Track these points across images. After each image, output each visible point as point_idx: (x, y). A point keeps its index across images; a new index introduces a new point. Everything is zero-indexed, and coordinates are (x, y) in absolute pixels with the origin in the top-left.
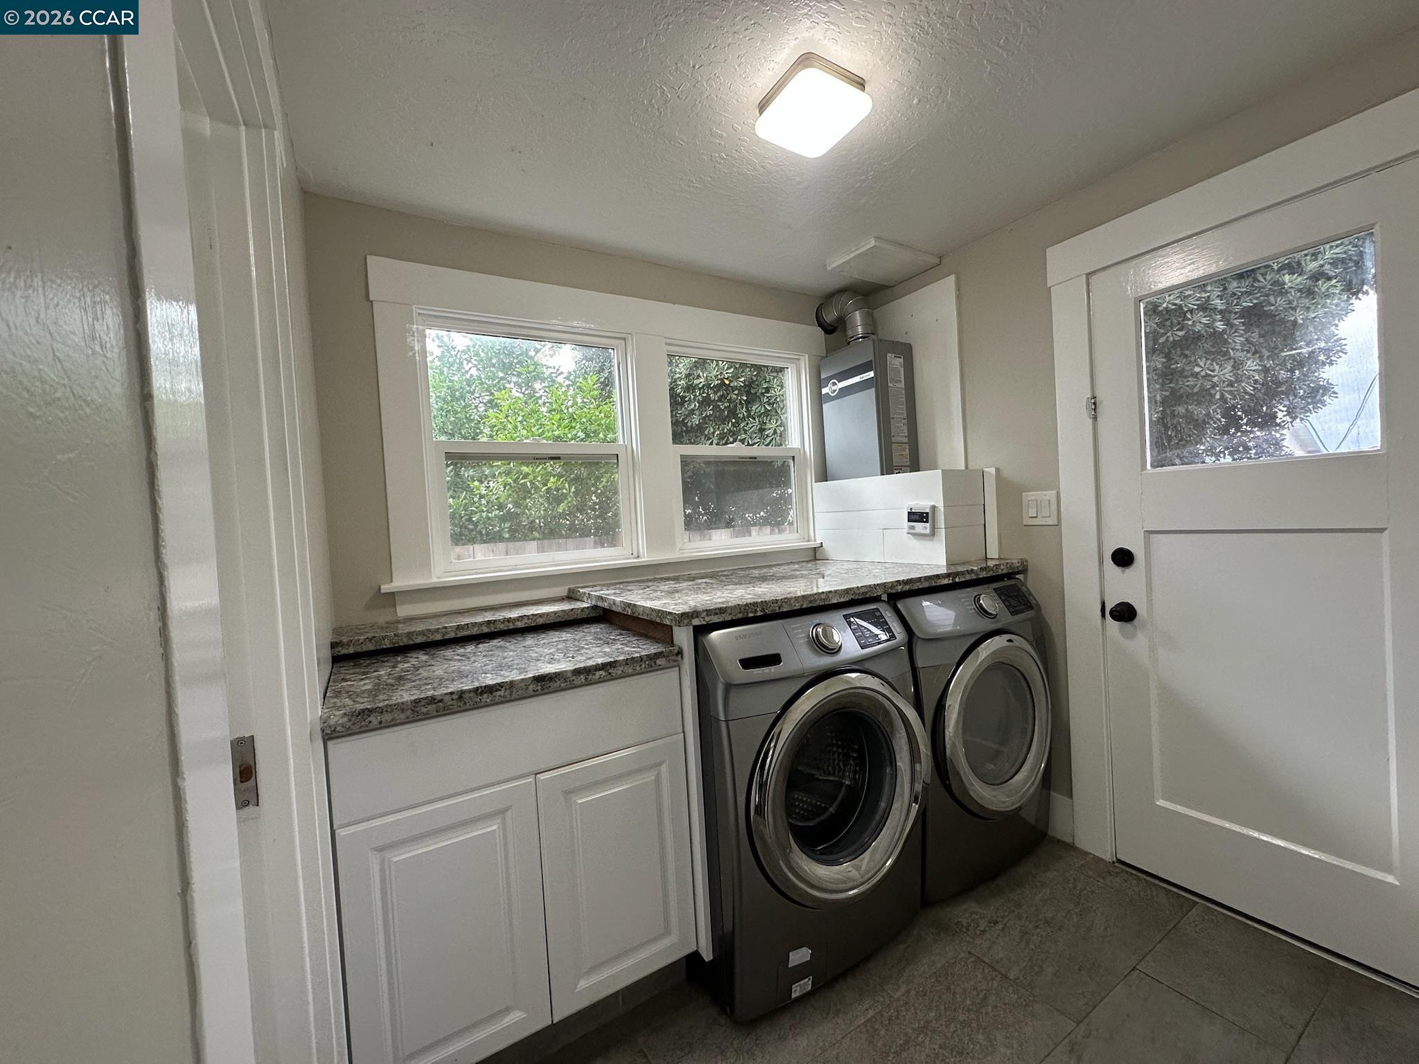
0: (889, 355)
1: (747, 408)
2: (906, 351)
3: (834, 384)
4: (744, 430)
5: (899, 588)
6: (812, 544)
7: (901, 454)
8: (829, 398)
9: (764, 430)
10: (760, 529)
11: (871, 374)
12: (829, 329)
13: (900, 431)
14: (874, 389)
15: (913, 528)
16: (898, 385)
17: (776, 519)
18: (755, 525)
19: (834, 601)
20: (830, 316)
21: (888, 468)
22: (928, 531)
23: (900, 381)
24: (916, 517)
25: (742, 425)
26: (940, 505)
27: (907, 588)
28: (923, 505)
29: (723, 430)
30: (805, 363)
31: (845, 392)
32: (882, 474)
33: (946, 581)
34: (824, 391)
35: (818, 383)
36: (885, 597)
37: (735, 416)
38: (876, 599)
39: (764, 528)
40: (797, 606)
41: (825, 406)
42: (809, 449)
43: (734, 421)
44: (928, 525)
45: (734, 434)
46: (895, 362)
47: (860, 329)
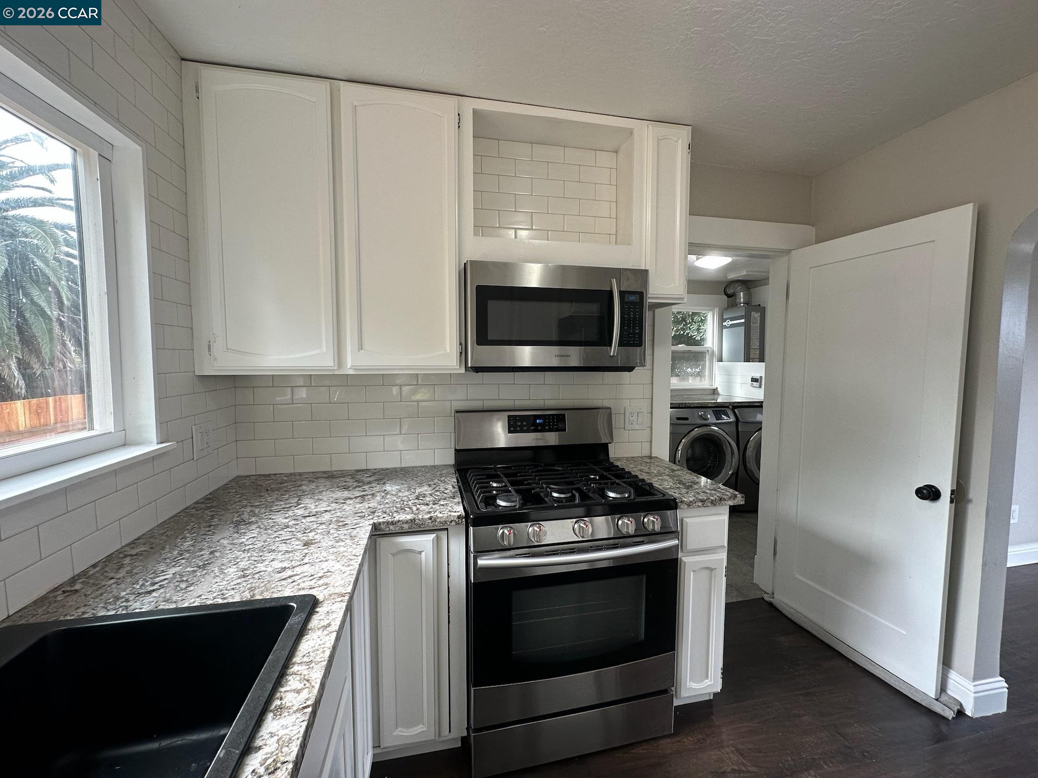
0: (752, 312)
1: (692, 317)
2: (762, 310)
3: (728, 322)
4: (689, 328)
5: (736, 404)
6: (714, 387)
7: (755, 353)
8: (726, 327)
9: (700, 329)
10: (695, 378)
11: (743, 321)
12: (729, 296)
13: (755, 343)
14: (744, 327)
15: (752, 384)
16: (756, 325)
17: (700, 375)
18: (691, 376)
19: (710, 405)
20: (730, 291)
21: (747, 359)
22: (758, 386)
23: (757, 323)
24: (754, 380)
25: (689, 326)
26: (763, 376)
27: (740, 404)
28: (757, 376)
29: (678, 327)
30: (716, 310)
31: (732, 326)
32: (744, 362)
33: (757, 404)
34: (724, 324)
35: (722, 320)
36: (731, 407)
37: (685, 321)
38: (728, 407)
39: (696, 378)
40: (696, 405)
41: (724, 330)
42: (716, 349)
43: (684, 323)
44: (758, 383)
45: (684, 330)
46: (756, 315)
47: (742, 300)
